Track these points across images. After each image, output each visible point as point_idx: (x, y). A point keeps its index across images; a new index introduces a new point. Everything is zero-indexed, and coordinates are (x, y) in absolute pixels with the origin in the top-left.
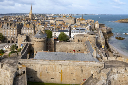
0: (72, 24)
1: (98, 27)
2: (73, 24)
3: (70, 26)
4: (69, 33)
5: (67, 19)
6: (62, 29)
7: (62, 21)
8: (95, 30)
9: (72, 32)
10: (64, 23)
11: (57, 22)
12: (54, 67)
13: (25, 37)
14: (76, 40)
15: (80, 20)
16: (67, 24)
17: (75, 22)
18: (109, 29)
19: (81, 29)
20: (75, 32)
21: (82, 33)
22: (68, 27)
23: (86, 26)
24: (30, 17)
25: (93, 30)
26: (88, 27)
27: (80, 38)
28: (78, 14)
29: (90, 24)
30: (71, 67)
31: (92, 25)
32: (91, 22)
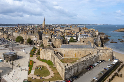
0: (77, 32)
1: (98, 35)
2: (79, 32)
3: (76, 34)
4: (76, 38)
5: (74, 28)
6: (71, 35)
7: (70, 30)
8: (96, 37)
9: (79, 37)
10: (71, 31)
11: (66, 30)
12: (71, 51)
13: (49, 39)
14: (82, 41)
15: (83, 29)
16: (74, 32)
17: (80, 31)
18: (106, 36)
19: (85, 35)
20: (80, 37)
21: (85, 37)
22: (75, 34)
23: (88, 33)
24: (43, 26)
25: (94, 37)
26: (90, 34)
27: (84, 40)
28: (81, 25)
29: (92, 32)
30: (80, 51)
31: (93, 32)
32: (92, 31)
